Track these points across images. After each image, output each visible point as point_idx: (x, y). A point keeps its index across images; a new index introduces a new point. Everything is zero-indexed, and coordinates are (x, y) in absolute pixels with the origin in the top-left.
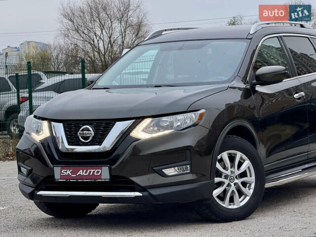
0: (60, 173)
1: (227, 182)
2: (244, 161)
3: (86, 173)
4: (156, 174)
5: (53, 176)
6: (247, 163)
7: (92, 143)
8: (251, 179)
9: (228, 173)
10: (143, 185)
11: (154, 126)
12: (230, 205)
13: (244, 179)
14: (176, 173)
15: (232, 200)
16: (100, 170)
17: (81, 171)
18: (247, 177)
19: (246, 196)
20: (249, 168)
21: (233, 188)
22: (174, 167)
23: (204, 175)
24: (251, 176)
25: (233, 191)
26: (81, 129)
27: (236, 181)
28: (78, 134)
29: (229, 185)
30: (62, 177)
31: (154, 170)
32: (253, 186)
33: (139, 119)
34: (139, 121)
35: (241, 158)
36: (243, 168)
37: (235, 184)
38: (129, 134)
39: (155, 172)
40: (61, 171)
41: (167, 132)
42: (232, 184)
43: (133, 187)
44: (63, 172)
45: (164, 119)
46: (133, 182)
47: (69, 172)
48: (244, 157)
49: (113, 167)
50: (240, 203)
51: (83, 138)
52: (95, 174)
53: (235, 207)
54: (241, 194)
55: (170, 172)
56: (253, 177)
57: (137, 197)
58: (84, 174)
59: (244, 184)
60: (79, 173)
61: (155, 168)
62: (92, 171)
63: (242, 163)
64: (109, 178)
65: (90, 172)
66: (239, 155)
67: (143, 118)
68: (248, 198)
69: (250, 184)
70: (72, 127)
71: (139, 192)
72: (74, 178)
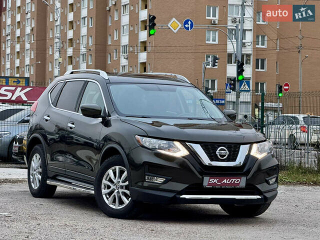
0: (208, 181)
3: (229, 181)
5: (202, 184)
7: (228, 160)
10: (262, 190)
17: (225, 180)
26: (219, 149)
28: (217, 153)
30: (209, 184)
34: (251, 145)
38: (250, 153)
39: (266, 181)
40: (210, 179)
47: (215, 181)
49: (248, 177)
51: (220, 156)
52: (236, 182)
57: (258, 199)
62: (234, 180)
70: (210, 147)
71: (260, 195)
72: (218, 185)
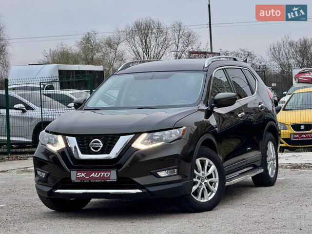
0: (76, 175)
1: (199, 181)
2: (211, 165)
4: (152, 176)
5: (70, 178)
6: (213, 167)
7: (101, 152)
8: (216, 179)
9: (200, 174)
10: (142, 184)
11: (149, 139)
12: (201, 199)
13: (211, 180)
14: (167, 175)
15: (203, 196)
16: (109, 173)
17: (93, 174)
18: (212, 177)
19: (212, 192)
20: (214, 171)
21: (204, 186)
22: (165, 170)
23: (187, 177)
24: (215, 177)
25: (204, 189)
26: (92, 142)
27: (206, 181)
28: (90, 146)
29: (201, 184)
30: (77, 179)
31: (151, 172)
32: (217, 184)
33: (137, 134)
34: (138, 135)
35: (209, 164)
36: (210, 171)
37: (205, 183)
38: (131, 145)
39: (152, 174)
41: (159, 144)
42: (203, 183)
43: (135, 186)
44: (78, 174)
45: (156, 134)
46: (135, 182)
47: (83, 175)
48: (211, 163)
49: (119, 170)
50: (209, 197)
51: (94, 148)
52: (105, 176)
53: (205, 201)
54: (209, 190)
55: (162, 174)
56: (218, 178)
57: (137, 193)
58: (96, 176)
59: (211, 183)
60: (92, 175)
61: (152, 172)
62: (103, 173)
63: (210, 167)
64: (116, 178)
65: (101, 174)
66: (208, 161)
67: (141, 133)
68: (214, 194)
69: (215, 184)
71: (139, 189)
72: (87, 179)
